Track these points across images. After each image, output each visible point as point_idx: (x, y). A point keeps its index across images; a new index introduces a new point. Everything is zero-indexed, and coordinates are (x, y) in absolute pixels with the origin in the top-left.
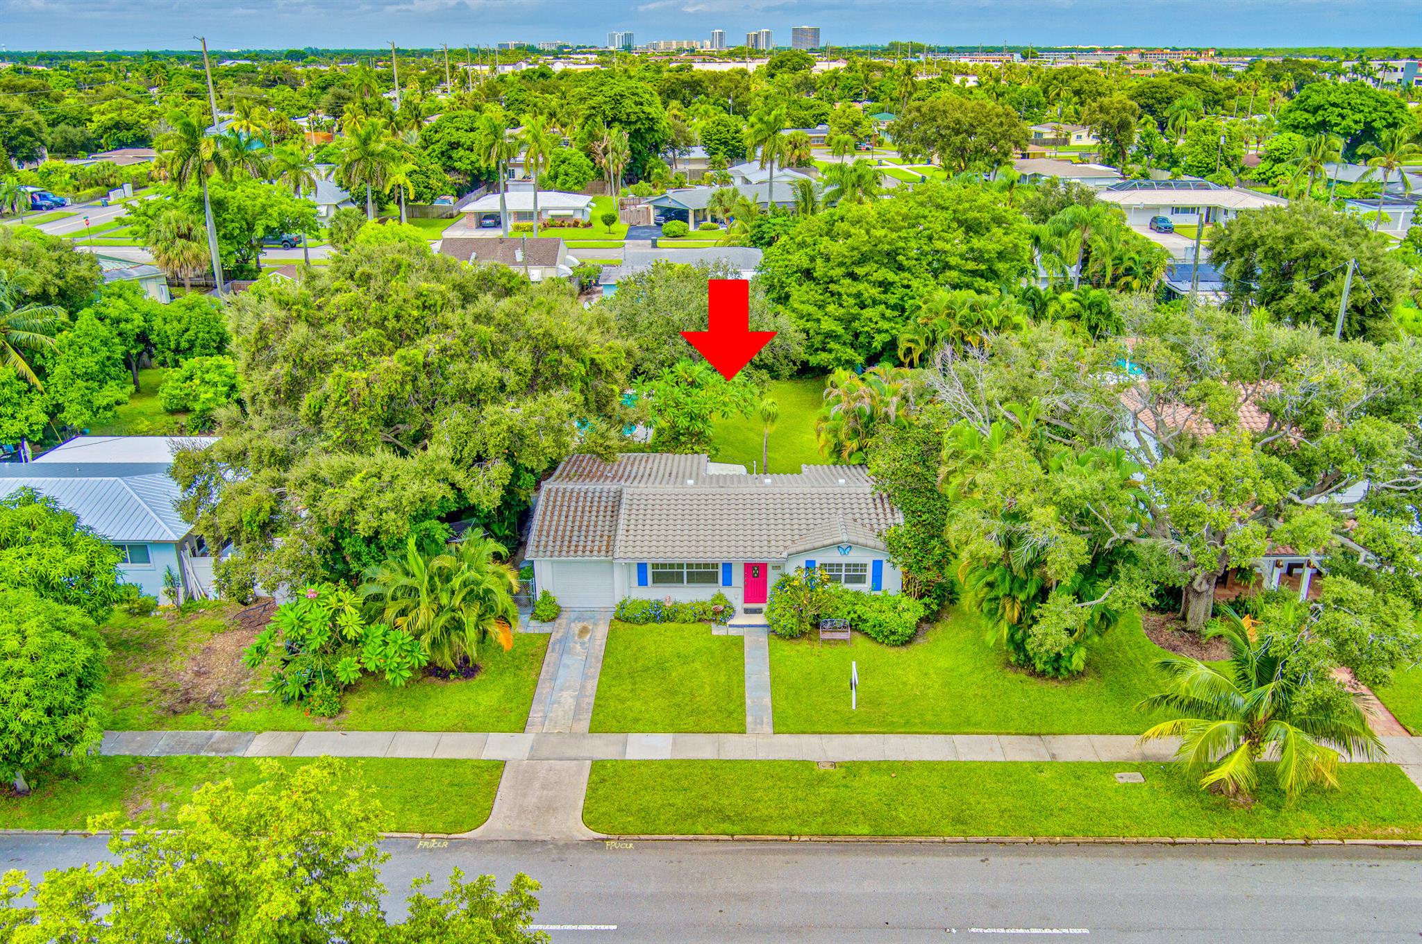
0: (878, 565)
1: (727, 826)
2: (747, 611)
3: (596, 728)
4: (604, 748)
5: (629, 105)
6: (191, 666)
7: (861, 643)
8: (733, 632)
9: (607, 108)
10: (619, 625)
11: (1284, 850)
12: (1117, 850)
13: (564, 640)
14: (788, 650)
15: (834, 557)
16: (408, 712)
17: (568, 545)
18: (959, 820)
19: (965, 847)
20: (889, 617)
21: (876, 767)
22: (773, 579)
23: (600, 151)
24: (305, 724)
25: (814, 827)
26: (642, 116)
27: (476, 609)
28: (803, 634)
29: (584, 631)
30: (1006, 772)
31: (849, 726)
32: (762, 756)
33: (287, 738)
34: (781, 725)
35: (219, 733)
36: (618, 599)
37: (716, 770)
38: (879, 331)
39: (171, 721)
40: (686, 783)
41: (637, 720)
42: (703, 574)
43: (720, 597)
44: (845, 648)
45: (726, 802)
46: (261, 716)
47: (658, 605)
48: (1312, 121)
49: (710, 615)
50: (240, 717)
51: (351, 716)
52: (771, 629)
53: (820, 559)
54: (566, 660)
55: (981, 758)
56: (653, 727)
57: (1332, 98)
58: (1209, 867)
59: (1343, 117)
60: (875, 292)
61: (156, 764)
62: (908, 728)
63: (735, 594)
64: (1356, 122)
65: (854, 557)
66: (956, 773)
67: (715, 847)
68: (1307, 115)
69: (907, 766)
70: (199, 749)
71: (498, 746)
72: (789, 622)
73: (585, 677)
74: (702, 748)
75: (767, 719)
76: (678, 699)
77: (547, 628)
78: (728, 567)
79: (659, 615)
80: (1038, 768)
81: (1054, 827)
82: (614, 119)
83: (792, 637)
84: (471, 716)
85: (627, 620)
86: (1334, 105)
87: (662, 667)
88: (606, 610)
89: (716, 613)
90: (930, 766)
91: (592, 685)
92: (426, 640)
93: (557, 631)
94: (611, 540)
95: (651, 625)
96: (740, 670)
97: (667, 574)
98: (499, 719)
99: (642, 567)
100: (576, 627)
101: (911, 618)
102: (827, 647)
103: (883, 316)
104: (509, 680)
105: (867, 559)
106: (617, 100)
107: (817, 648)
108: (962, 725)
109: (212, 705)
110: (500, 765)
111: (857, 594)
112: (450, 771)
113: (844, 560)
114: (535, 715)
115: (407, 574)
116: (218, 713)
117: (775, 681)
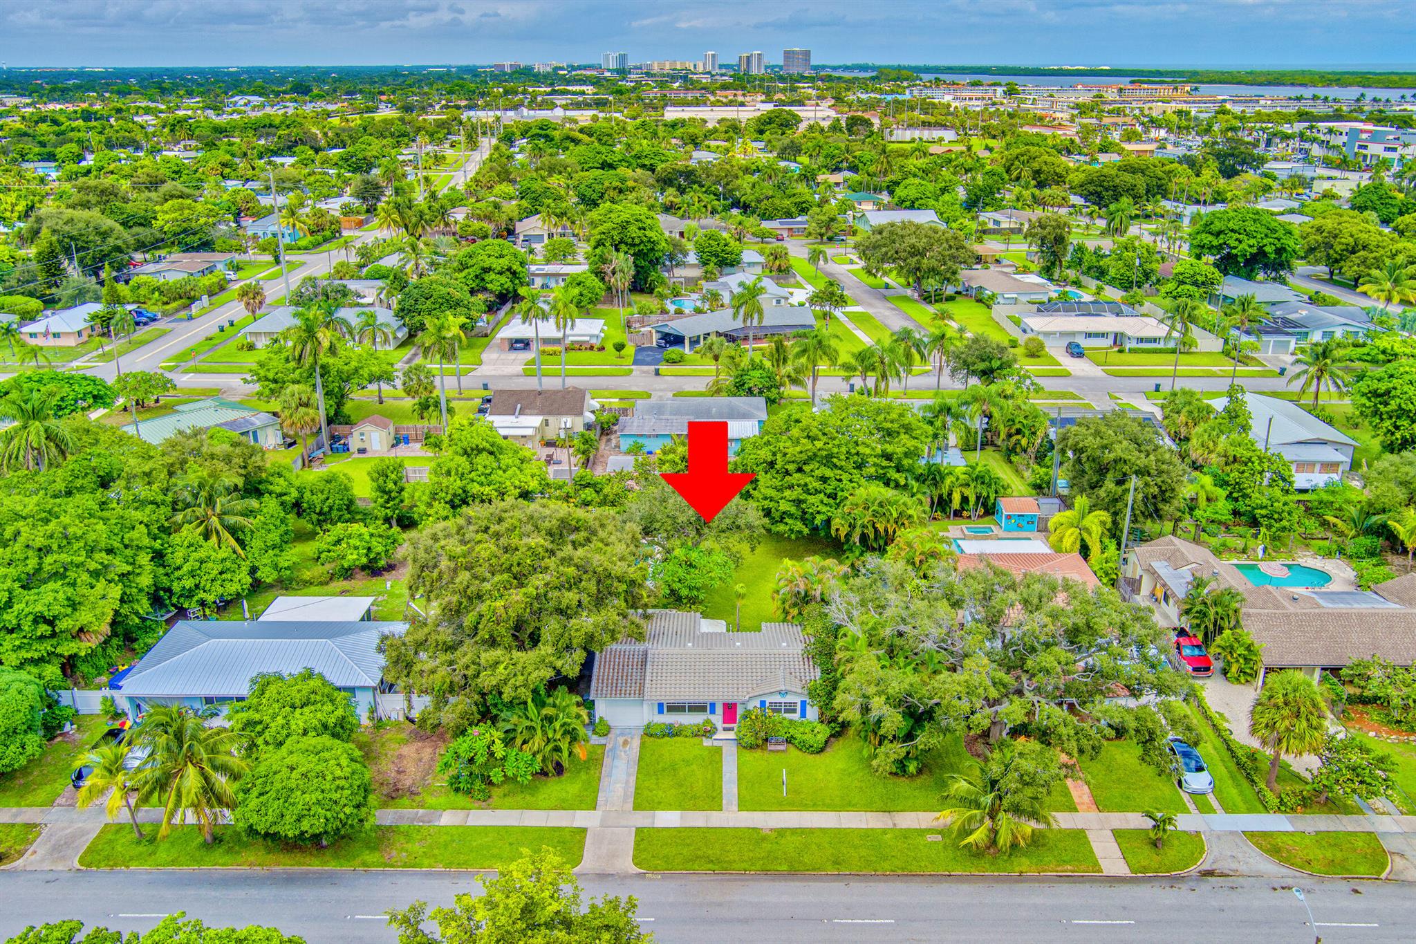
0: (804, 703)
1: (711, 866)
2: (725, 729)
3: (637, 807)
4: (642, 819)
5: (633, 231)
6: (394, 768)
7: (793, 751)
8: (716, 743)
9: (615, 233)
10: (647, 739)
11: (1008, 879)
12: (918, 879)
13: (613, 749)
14: (749, 756)
15: (777, 698)
16: (528, 797)
17: (615, 690)
18: (836, 863)
19: (838, 877)
20: (809, 738)
21: (794, 831)
22: (740, 711)
23: (609, 271)
24: (468, 805)
25: (758, 867)
26: (645, 239)
27: (568, 739)
28: (758, 746)
29: (626, 743)
30: (866, 834)
31: (782, 806)
32: (731, 825)
33: (461, 814)
34: (742, 806)
35: (421, 811)
36: (646, 722)
37: (706, 833)
38: (819, 512)
39: (391, 803)
40: (688, 841)
41: (660, 803)
42: (698, 708)
43: (708, 721)
44: (783, 755)
45: (710, 852)
46: (442, 800)
47: (670, 726)
48: (1215, 243)
49: (702, 732)
50: (431, 801)
51: (496, 800)
52: (739, 742)
53: (768, 700)
54: (616, 762)
55: (854, 826)
56: (669, 807)
57: (1231, 225)
58: (965, 887)
59: (1240, 242)
60: (817, 485)
61: (390, 829)
62: (815, 807)
63: (717, 719)
64: (1250, 246)
65: (789, 699)
66: (839, 834)
67: (705, 877)
68: (1211, 238)
69: (812, 831)
70: (412, 820)
71: (581, 818)
72: (749, 739)
73: (629, 775)
74: (697, 819)
75: (735, 802)
76: (683, 789)
77: (602, 741)
78: (713, 705)
79: (671, 732)
80: (885, 831)
81: (887, 866)
82: (621, 242)
83: (752, 747)
84: (563, 800)
85: (651, 735)
86: (1232, 231)
87: (674, 768)
88: (637, 728)
89: (706, 731)
90: (823, 830)
91: (633, 779)
92: (539, 757)
93: (610, 742)
94: (642, 685)
95: (667, 739)
96: (719, 771)
97: (675, 708)
98: (581, 802)
99: (661, 705)
100: (621, 740)
101: (822, 738)
102: (772, 755)
103: (822, 502)
104: (583, 776)
105: (798, 700)
106: (624, 226)
107: (766, 754)
108: (845, 805)
109: (412, 793)
110: (584, 830)
111: (791, 721)
112: (557, 834)
113: (783, 700)
114: (601, 800)
115: (527, 718)
116: (417, 798)
117: (740, 778)
